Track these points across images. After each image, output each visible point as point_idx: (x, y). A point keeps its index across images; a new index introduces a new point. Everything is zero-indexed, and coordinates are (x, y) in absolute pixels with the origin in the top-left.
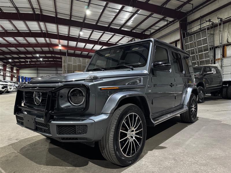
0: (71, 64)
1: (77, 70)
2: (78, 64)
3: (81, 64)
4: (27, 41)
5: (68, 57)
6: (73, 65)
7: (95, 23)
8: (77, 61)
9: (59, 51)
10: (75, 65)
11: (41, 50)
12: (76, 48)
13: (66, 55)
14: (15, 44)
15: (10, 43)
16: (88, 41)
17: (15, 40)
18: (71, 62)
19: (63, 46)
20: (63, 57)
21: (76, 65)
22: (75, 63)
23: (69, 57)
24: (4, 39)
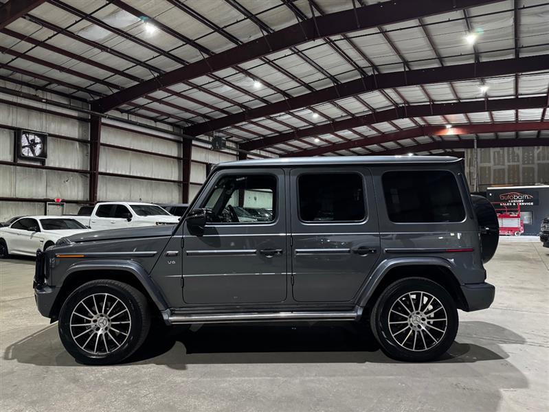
0: (489, 168)
1: (507, 182)
2: (509, 166)
3: (518, 166)
4: (377, 130)
5: (479, 149)
6: (495, 170)
7: (511, 57)
8: (506, 158)
9: (457, 139)
10: (499, 170)
11: (414, 144)
12: (493, 126)
13: (473, 147)
14: (358, 141)
15: (350, 140)
16: (517, 103)
17: (355, 132)
18: (490, 162)
19: (455, 126)
20: (468, 153)
21: (504, 170)
22: (498, 164)
23: (483, 149)
24: (337, 135)
